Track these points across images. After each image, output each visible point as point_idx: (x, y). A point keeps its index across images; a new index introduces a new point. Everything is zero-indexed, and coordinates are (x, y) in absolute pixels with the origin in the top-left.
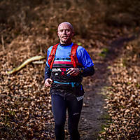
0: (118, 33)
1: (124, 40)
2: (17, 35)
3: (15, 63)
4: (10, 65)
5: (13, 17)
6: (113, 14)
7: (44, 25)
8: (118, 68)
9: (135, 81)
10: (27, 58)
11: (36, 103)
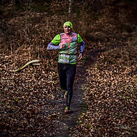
0: (94, 46)
1: (99, 51)
2: (21, 44)
3: (19, 64)
4: (16, 65)
5: (20, 31)
6: (91, 32)
7: (41, 38)
8: (94, 70)
9: (105, 80)
10: (29, 61)
11: (34, 93)
